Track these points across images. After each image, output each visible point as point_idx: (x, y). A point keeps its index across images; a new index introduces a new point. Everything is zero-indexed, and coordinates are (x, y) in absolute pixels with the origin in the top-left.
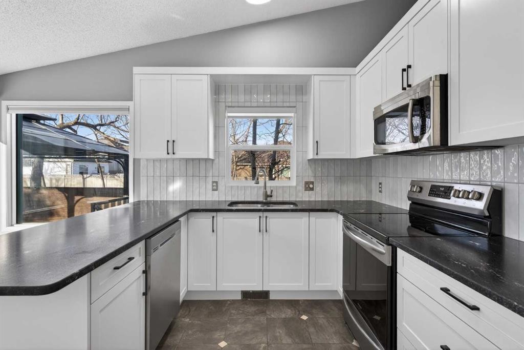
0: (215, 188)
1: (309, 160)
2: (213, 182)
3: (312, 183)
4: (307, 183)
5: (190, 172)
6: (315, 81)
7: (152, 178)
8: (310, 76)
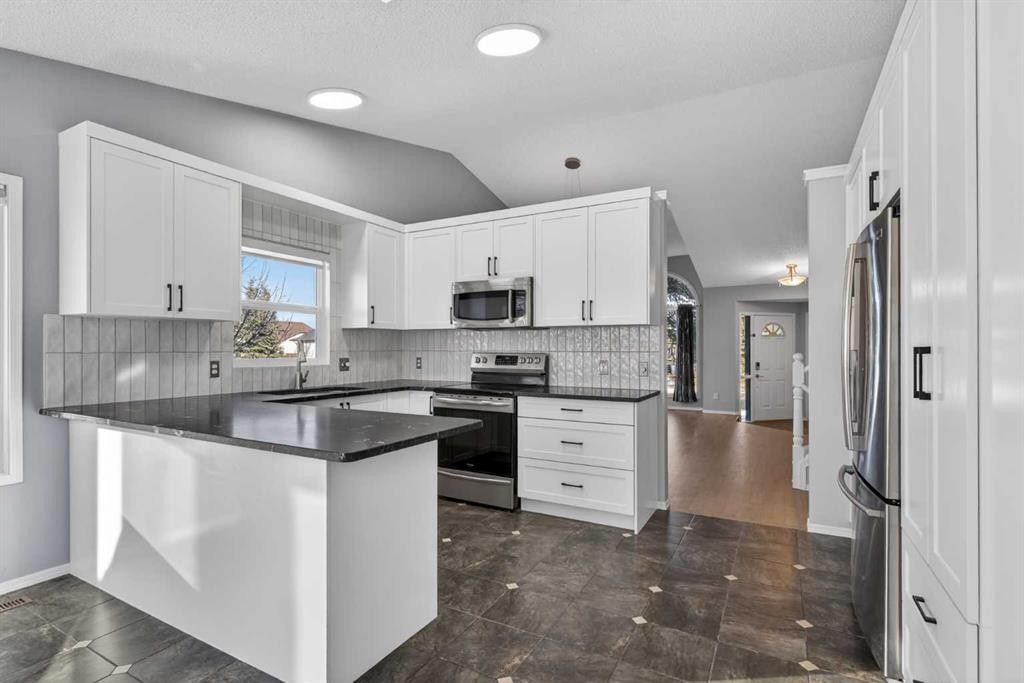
0: (215, 372)
1: (344, 330)
2: (212, 363)
3: (347, 360)
4: (341, 360)
5: (168, 345)
6: (368, 230)
7: (77, 357)
8: (365, 222)
